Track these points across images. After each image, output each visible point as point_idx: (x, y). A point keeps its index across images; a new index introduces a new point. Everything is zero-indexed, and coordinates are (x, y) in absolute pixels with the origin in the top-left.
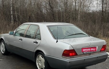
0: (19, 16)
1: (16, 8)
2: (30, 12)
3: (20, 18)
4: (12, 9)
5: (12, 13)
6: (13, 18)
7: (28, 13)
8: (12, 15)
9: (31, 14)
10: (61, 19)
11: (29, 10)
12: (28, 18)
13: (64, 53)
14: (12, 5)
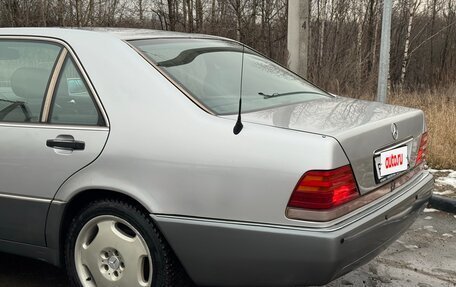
13: (301, 189)
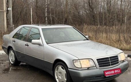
0: (54, 18)
1: (51, 9)
2: (66, 14)
3: (55, 20)
4: (46, 11)
5: (46, 15)
6: (48, 21)
7: (64, 15)
8: (47, 18)
9: (68, 16)
10: (103, 22)
11: (65, 11)
12: (64, 20)
14: (46, 6)
